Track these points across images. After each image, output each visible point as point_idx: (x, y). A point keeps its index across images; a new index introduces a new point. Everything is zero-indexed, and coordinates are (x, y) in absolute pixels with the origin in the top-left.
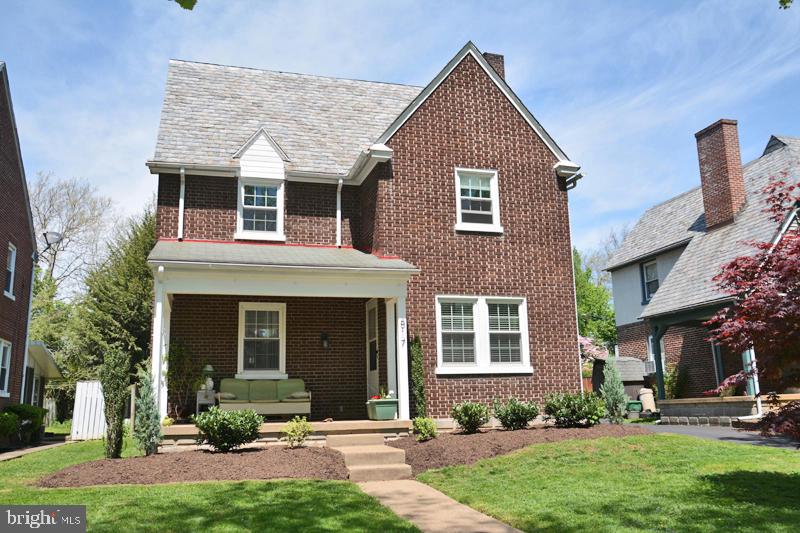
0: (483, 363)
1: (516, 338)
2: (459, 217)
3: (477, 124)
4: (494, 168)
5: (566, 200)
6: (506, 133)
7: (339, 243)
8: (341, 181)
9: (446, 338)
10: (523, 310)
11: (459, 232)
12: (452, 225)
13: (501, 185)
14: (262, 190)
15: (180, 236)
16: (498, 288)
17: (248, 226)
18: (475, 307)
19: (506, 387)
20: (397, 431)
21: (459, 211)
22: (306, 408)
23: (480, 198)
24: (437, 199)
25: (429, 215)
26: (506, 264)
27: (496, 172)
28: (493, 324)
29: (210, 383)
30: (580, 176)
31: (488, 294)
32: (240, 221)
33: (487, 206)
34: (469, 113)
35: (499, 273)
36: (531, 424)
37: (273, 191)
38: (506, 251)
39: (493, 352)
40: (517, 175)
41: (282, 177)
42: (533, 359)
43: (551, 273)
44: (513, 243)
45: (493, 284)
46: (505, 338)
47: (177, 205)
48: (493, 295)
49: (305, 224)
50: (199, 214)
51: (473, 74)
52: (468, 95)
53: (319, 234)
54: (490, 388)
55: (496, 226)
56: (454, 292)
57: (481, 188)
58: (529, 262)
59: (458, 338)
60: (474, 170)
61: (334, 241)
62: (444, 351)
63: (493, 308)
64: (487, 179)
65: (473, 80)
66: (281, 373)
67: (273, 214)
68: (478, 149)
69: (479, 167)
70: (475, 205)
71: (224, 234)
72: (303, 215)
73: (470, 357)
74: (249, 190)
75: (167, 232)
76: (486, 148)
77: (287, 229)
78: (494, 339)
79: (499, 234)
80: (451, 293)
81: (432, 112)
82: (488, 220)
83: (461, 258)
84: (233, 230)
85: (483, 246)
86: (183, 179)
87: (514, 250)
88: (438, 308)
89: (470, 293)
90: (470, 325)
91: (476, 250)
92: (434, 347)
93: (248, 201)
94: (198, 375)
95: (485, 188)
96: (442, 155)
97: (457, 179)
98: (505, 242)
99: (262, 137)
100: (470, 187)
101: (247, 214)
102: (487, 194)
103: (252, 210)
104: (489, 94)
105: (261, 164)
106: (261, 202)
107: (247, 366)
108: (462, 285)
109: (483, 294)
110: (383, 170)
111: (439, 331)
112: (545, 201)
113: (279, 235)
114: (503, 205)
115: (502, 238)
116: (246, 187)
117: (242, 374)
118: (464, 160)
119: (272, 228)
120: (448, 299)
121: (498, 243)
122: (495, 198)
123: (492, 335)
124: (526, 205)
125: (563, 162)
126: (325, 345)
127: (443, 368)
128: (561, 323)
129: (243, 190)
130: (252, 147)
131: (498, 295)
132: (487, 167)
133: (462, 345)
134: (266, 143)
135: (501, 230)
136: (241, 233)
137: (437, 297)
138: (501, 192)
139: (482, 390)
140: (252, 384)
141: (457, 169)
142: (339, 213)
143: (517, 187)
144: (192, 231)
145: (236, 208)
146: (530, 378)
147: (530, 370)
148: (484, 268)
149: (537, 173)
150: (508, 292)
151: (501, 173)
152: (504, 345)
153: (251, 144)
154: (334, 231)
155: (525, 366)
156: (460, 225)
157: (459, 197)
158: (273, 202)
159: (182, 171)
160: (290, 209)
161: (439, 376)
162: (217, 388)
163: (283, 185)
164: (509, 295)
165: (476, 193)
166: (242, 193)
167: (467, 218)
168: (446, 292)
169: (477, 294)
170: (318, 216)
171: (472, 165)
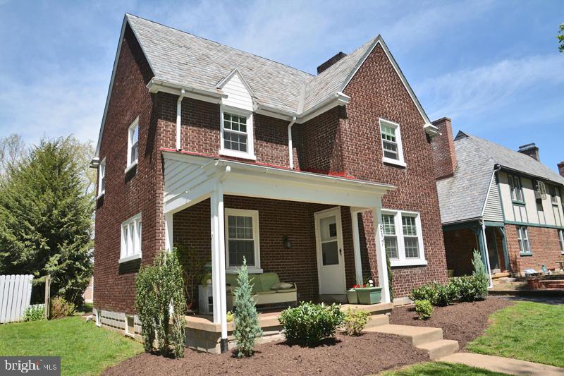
0: (402, 258)
1: (416, 241)
2: (383, 153)
4: (397, 122)
6: (400, 100)
7: (291, 166)
8: (293, 119)
10: (418, 221)
11: (385, 164)
12: (381, 158)
13: (402, 134)
14: (235, 118)
15: (178, 147)
16: (406, 205)
18: (395, 218)
21: (383, 149)
22: (293, 297)
23: (391, 142)
24: (372, 138)
25: (369, 149)
26: (409, 189)
27: (398, 125)
28: (404, 231)
32: (222, 141)
33: (395, 147)
34: (382, 81)
35: (406, 195)
37: (244, 120)
38: (408, 180)
39: (406, 250)
40: (408, 129)
41: (252, 110)
42: (426, 254)
43: (429, 196)
44: (411, 175)
45: (404, 202)
46: (410, 241)
47: (175, 121)
48: (404, 210)
49: (268, 148)
50: (192, 131)
51: (382, 57)
52: (380, 70)
53: (277, 157)
55: (402, 162)
56: (386, 207)
57: (391, 135)
58: (419, 188)
60: (388, 122)
61: (288, 164)
63: (404, 219)
66: (258, 268)
68: (389, 107)
69: (390, 120)
70: (390, 146)
71: (212, 150)
72: (267, 141)
73: (396, 254)
74: (227, 116)
75: (166, 143)
76: (393, 108)
77: (256, 150)
79: (404, 168)
82: (396, 157)
84: (218, 147)
85: (397, 175)
86: (180, 100)
87: (411, 179)
89: (393, 208)
90: (394, 230)
91: (394, 177)
93: (226, 124)
95: (393, 135)
96: (371, 108)
97: (380, 126)
98: (407, 173)
99: (236, 76)
100: (386, 133)
101: (226, 135)
102: (394, 139)
103: (230, 133)
104: (390, 72)
106: (235, 127)
107: (230, 263)
108: (389, 202)
109: (399, 209)
110: (341, 112)
112: (422, 149)
115: (406, 170)
120: (384, 212)
121: (404, 174)
123: (405, 238)
125: (427, 123)
129: (223, 116)
130: (230, 82)
131: (407, 210)
132: (394, 120)
134: (240, 80)
135: (404, 164)
136: (222, 151)
141: (380, 119)
142: (290, 143)
143: (409, 137)
144: (187, 144)
145: (219, 129)
146: (426, 268)
147: (425, 263)
149: (417, 129)
150: (411, 208)
152: (410, 246)
153: (228, 80)
154: (288, 156)
155: (421, 260)
156: (385, 159)
157: (381, 139)
158: (244, 128)
159: (183, 92)
160: (258, 135)
164: (411, 210)
165: (389, 138)
166: (222, 118)
170: (276, 143)
171: (387, 118)
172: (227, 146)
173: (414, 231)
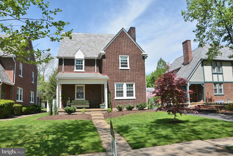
0: (125, 97)
1: (133, 91)
2: (120, 66)
3: (124, 46)
4: (128, 55)
5: (144, 61)
6: (131, 47)
7: (96, 72)
8: (96, 59)
9: (117, 92)
10: (134, 85)
12: (118, 68)
13: (130, 59)
14: (79, 61)
15: (63, 71)
18: (123, 85)
19: (130, 102)
20: (105, 111)
21: (120, 65)
22: (88, 106)
23: (125, 62)
24: (115, 62)
25: (113, 66)
26: (131, 76)
27: (128, 56)
28: (127, 89)
29: (69, 101)
30: (147, 56)
32: (75, 68)
33: (127, 63)
34: (123, 43)
35: (129, 78)
36: (133, 109)
37: (82, 61)
38: (130, 73)
39: (127, 94)
40: (133, 56)
41: (84, 58)
42: (136, 96)
43: (140, 77)
44: (132, 71)
45: (127, 80)
46: (130, 92)
47: (62, 65)
49: (89, 68)
50: (67, 67)
52: (122, 39)
53: (92, 70)
54: (126, 102)
55: (128, 68)
57: (125, 60)
58: (136, 75)
59: (120, 92)
61: (95, 71)
62: (117, 94)
63: (127, 85)
64: (126, 57)
65: (124, 36)
66: (84, 99)
67: (82, 66)
68: (125, 51)
69: (125, 55)
70: (124, 63)
71: (72, 71)
72: (88, 66)
73: (122, 96)
74: (77, 61)
75: (60, 70)
77: (85, 69)
78: (127, 92)
80: (118, 82)
81: (114, 44)
82: (127, 66)
83: (120, 75)
84: (74, 70)
85: (125, 72)
86: (63, 59)
87: (132, 73)
88: (115, 85)
89: (122, 82)
90: (122, 89)
91: (124, 73)
92: (114, 94)
93: (77, 63)
94: (67, 99)
96: (116, 53)
97: (120, 58)
99: (79, 50)
100: (123, 59)
101: (77, 66)
102: (126, 61)
104: (127, 39)
105: (80, 56)
106: (79, 63)
107: (77, 98)
108: (120, 81)
110: (104, 57)
111: (116, 90)
112: (139, 62)
113: (83, 70)
114: (130, 63)
116: (76, 60)
117: (76, 99)
118: (121, 54)
119: (82, 69)
120: (118, 84)
121: (129, 71)
122: (128, 62)
123: (127, 91)
124: (135, 63)
125: (144, 53)
126: (93, 93)
127: (116, 98)
128: (142, 88)
129: (76, 61)
131: (129, 82)
132: (126, 55)
133: (120, 93)
134: (80, 51)
135: (129, 68)
136: (75, 70)
137: (115, 83)
138: (130, 60)
139: (125, 102)
140: (78, 101)
141: (120, 56)
142: (96, 65)
143: (133, 59)
144: (66, 70)
145: (74, 65)
146: (135, 100)
147: (135, 98)
148: (125, 77)
149: (138, 56)
150: (131, 82)
151: (130, 56)
152: (130, 93)
153: (77, 51)
154: (95, 69)
155: (134, 97)
156: (120, 68)
157: (120, 62)
158: (82, 63)
159: (63, 58)
160: (86, 65)
161: (115, 100)
162: (71, 102)
163: (84, 60)
165: (124, 61)
167: (122, 66)
169: (124, 82)
170: (91, 66)
171: (123, 55)
172: (77, 69)
173: (132, 89)
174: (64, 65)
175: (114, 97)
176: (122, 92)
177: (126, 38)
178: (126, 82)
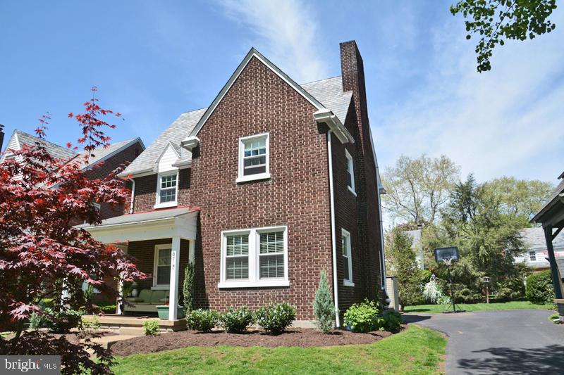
0: (254, 279)
2: (240, 173)
3: (256, 103)
4: (267, 131)
6: (277, 103)
9: (229, 262)
11: (240, 184)
12: (234, 180)
13: (272, 142)
14: (169, 178)
15: (131, 211)
16: (265, 220)
17: (163, 200)
18: (250, 237)
19: (268, 298)
23: (259, 155)
24: (225, 163)
26: (273, 202)
27: (268, 134)
29: (135, 292)
31: (257, 226)
35: (267, 209)
37: (175, 177)
38: (273, 191)
39: (261, 270)
40: (284, 131)
41: (178, 168)
42: (290, 274)
43: (308, 202)
44: (278, 185)
45: (261, 218)
48: (262, 226)
50: (140, 198)
51: (256, 69)
56: (234, 228)
59: (238, 261)
60: (253, 136)
62: (227, 271)
63: (263, 237)
64: (263, 140)
65: (256, 73)
67: (174, 191)
69: (257, 133)
70: (255, 161)
72: (187, 188)
74: (164, 179)
76: (262, 117)
77: (179, 198)
78: (263, 260)
79: (268, 180)
80: (232, 229)
81: (227, 105)
82: (262, 170)
83: (239, 202)
84: (154, 204)
85: (256, 191)
87: (279, 189)
88: (224, 241)
89: (245, 227)
90: (246, 250)
92: (218, 268)
95: (262, 148)
97: (240, 146)
98: (273, 184)
99: (170, 147)
100: (251, 149)
101: (163, 193)
102: (263, 151)
103: (165, 191)
105: (166, 163)
106: (169, 185)
107: (158, 282)
108: (239, 222)
109: (254, 227)
110: (196, 152)
111: (224, 256)
112: (306, 146)
113: (176, 202)
114: (272, 157)
115: (270, 182)
117: (155, 287)
118: (246, 131)
119: (174, 199)
120: (232, 233)
121: (267, 186)
122: (268, 153)
124: (290, 152)
125: (322, 110)
127: (224, 283)
128: (316, 243)
130: (165, 154)
131: (265, 226)
132: (262, 131)
133: (238, 266)
134: (172, 149)
137: (222, 232)
138: (272, 147)
139: (250, 299)
144: (138, 208)
145: (155, 191)
146: (288, 290)
148: (255, 207)
150: (273, 223)
151: (272, 133)
153: (163, 153)
158: (174, 184)
161: (221, 289)
163: (178, 173)
164: (273, 225)
165: (256, 152)
166: (160, 181)
167: (247, 172)
168: (228, 228)
169: (250, 227)
171: (251, 133)
173: (280, 248)
174: (135, 196)
175: (218, 280)
176: (245, 260)
177: (261, 78)
178: (256, 226)
